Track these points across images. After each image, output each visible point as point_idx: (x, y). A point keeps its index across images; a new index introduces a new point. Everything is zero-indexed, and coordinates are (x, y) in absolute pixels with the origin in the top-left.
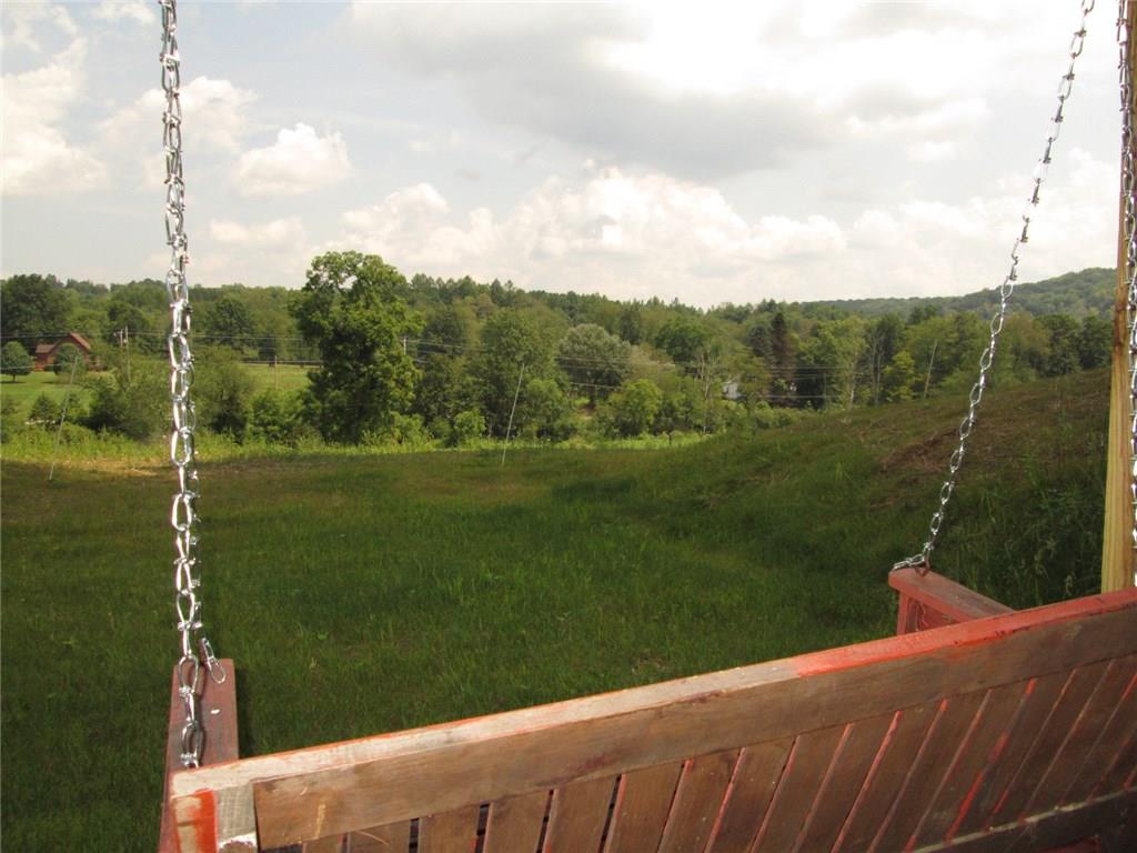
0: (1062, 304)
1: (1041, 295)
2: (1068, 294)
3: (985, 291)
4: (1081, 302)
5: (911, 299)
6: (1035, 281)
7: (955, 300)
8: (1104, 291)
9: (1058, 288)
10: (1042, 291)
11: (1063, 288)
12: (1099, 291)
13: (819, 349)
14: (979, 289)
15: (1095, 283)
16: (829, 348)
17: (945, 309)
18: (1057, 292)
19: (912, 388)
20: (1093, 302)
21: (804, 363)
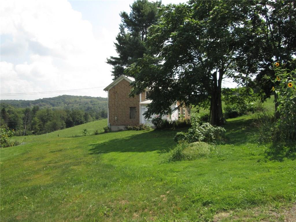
0: (58, 103)
1: (54, 101)
2: (60, 101)
3: (40, 99)
4: (63, 103)
5: (20, 100)
6: (52, 97)
7: (32, 101)
8: (68, 100)
9: (57, 99)
10: (54, 100)
11: (58, 99)
12: (67, 100)
14: (38, 99)
15: (65, 98)
17: (30, 103)
18: (57, 100)
19: (39, 125)
20: (65, 103)
21: (11, 120)
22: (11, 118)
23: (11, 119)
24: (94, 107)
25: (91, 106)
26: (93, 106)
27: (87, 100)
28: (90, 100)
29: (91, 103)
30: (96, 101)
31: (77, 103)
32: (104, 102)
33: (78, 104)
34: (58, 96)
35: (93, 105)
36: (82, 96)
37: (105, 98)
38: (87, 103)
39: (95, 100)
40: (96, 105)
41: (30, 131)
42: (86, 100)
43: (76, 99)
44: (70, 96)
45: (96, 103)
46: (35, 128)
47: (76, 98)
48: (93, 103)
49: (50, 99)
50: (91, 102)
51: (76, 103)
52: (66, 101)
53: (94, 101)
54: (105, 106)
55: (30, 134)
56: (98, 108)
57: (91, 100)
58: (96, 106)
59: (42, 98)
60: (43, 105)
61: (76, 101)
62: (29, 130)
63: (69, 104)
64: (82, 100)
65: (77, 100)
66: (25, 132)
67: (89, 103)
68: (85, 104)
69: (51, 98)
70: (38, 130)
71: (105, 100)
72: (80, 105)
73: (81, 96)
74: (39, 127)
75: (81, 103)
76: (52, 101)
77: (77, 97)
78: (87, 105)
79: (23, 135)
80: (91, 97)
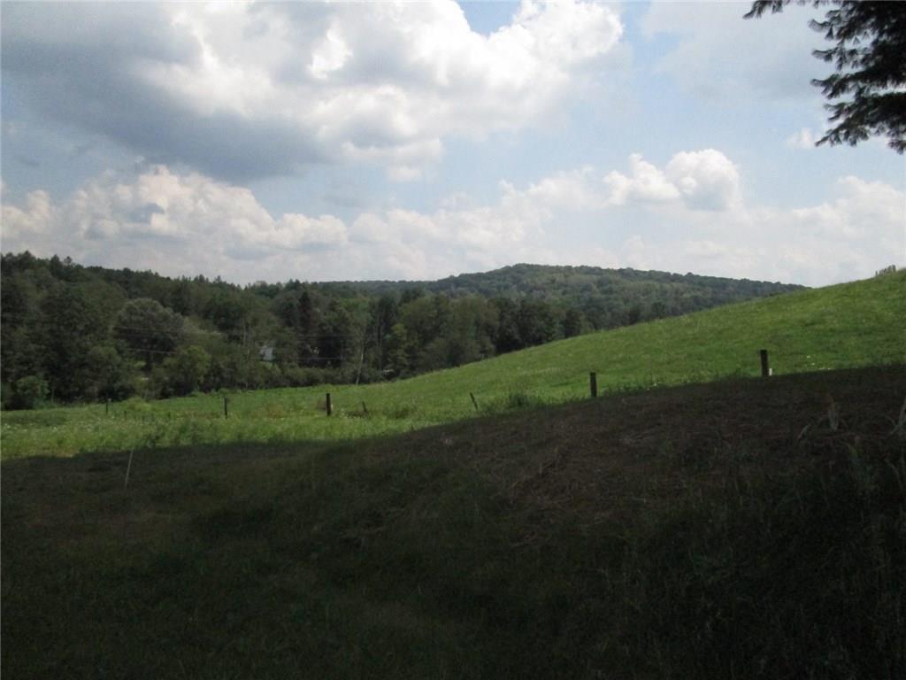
0: (503, 289)
1: (489, 282)
2: (506, 282)
3: (452, 277)
4: (515, 287)
5: (400, 282)
7: (431, 283)
8: (529, 280)
10: (489, 279)
12: (526, 280)
13: (336, 320)
15: (523, 273)
16: (344, 320)
17: (424, 290)
18: (499, 280)
19: (406, 351)
20: (522, 288)
21: (324, 331)
22: (325, 325)
23: (325, 328)
24: (608, 299)
25: (598, 296)
26: (603, 296)
27: (588, 277)
28: (595, 277)
29: (601, 288)
30: (617, 282)
31: (558, 289)
32: (643, 283)
33: (560, 291)
34: (503, 266)
35: (605, 292)
36: (574, 266)
37: (645, 272)
38: (587, 288)
39: (611, 277)
40: (616, 292)
41: (378, 368)
42: (586, 278)
43: (554, 275)
44: (538, 266)
45: (615, 287)
46: (395, 360)
47: (553, 273)
48: (606, 288)
49: (479, 276)
50: (600, 284)
51: (554, 289)
52: (525, 282)
53: (610, 282)
54: (644, 295)
55: (376, 380)
56: (622, 303)
57: (599, 277)
58: (614, 295)
59: (457, 275)
60: (458, 295)
61: (553, 281)
62: (376, 365)
63: (531, 291)
64: (573, 279)
65: (558, 279)
66: (359, 372)
67: (595, 287)
68: (581, 292)
69: (482, 274)
70: (405, 366)
71: (644, 279)
72: (564, 293)
73: (569, 268)
74: (408, 358)
75: (569, 289)
76: (484, 284)
77: (558, 269)
78: (586, 294)
79: (354, 382)
80: (599, 269)
